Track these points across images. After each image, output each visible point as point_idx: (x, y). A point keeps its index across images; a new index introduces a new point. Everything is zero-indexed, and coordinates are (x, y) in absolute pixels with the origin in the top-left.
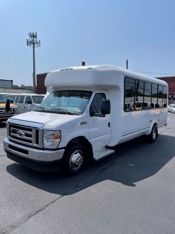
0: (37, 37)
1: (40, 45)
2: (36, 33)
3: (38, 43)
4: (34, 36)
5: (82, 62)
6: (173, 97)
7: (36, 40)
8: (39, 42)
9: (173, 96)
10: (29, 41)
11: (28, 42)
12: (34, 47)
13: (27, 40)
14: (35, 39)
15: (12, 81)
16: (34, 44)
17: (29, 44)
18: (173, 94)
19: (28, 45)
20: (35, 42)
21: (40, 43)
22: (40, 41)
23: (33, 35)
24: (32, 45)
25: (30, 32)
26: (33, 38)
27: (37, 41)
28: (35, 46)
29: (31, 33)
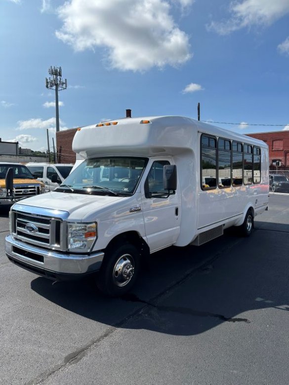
0: (62, 74)
1: (66, 86)
2: (60, 68)
3: (63, 84)
4: (57, 73)
5: (127, 110)
6: (279, 165)
7: (60, 79)
8: (64, 82)
9: (279, 163)
10: (49, 81)
11: (47, 82)
12: (57, 90)
13: (47, 80)
14: (59, 77)
15: (17, 143)
16: (57, 85)
17: (49, 86)
18: (280, 160)
19: (47, 87)
20: (58, 82)
21: (66, 83)
22: (66, 80)
23: (56, 71)
24: (54, 87)
25: (51, 67)
26: (55, 76)
27: (62, 81)
28: (60, 88)
29: (53, 68)
